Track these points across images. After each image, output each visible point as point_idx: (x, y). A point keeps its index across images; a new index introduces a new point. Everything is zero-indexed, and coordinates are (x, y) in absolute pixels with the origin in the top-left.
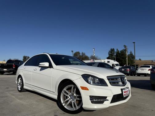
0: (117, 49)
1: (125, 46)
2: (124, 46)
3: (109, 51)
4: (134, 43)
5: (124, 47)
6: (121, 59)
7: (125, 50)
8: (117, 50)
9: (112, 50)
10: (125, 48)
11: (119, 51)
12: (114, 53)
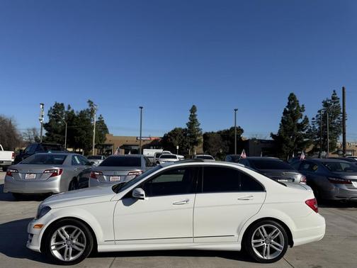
0: (69, 105)
1: (90, 103)
2: (89, 101)
3: (49, 109)
4: (142, 108)
5: (88, 104)
6: (81, 129)
7: (92, 112)
8: (69, 108)
9: (59, 107)
10: (90, 106)
11: (73, 111)
12: (62, 113)
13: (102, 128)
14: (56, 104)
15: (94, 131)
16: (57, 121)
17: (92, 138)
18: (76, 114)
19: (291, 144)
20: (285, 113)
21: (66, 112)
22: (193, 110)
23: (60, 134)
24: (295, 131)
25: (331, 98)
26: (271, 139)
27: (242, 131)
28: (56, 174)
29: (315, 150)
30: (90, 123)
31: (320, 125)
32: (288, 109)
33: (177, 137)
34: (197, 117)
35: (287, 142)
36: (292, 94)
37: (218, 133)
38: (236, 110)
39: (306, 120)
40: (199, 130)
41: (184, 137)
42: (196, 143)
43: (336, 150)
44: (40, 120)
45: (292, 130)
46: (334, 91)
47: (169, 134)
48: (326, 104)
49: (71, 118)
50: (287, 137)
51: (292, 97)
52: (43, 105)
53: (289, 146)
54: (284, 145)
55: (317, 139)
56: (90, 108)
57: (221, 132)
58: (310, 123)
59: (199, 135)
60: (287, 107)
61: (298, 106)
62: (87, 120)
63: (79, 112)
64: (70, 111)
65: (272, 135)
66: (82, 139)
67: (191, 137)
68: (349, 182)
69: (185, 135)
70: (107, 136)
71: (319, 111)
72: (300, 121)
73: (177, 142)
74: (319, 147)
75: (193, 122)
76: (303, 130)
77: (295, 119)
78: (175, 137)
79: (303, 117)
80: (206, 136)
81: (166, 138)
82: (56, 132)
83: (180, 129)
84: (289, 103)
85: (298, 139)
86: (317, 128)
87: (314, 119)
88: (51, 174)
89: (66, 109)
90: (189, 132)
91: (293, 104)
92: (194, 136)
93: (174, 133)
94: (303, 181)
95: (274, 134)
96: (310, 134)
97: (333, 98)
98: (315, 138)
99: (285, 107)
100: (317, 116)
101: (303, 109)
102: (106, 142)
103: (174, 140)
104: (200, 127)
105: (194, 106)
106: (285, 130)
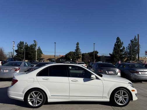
2: (34, 41)
4: (55, 43)
5: (34, 42)
6: (31, 52)
8: (26, 43)
9: (21, 43)
11: (27, 45)
12: (23, 46)
13: (40, 52)
14: (20, 42)
15: (36, 53)
16: (21, 49)
17: (36, 56)
18: (29, 46)
19: (118, 58)
20: (115, 45)
21: (25, 45)
22: (78, 44)
23: (22, 54)
24: (119, 52)
25: (134, 39)
26: (110, 56)
27: (98, 53)
28: (17, 70)
29: (127, 60)
30: (35, 50)
31: (129, 50)
32: (116, 44)
33: (71, 55)
34: (79, 47)
35: (116, 57)
36: (118, 37)
37: (88, 53)
38: (94, 44)
39: (124, 48)
40: (80, 52)
41: (74, 55)
42: (79, 58)
43: (136, 60)
44: (13, 48)
45: (118, 52)
46: (135, 36)
47: (68, 54)
48: (132, 41)
49: (27, 47)
50: (116, 55)
51: (118, 39)
52: (14, 42)
53: (117, 59)
54: (115, 58)
55: (128, 56)
56: (34, 43)
57: (89, 53)
58: (125, 49)
59: (80, 54)
60: (116, 43)
61: (121, 43)
62: (34, 48)
63: (30, 45)
64: (26, 45)
65: (110, 54)
66: (31, 56)
67: (77, 55)
68: (137, 72)
69: (74, 54)
70: (42, 55)
71: (129, 44)
72: (121, 48)
73: (71, 57)
74: (129, 59)
75: (77, 49)
76: (123, 52)
77: (119, 47)
78: (70, 55)
79: (123, 47)
80: (83, 55)
81: (66, 56)
82: (20, 53)
83: (72, 52)
84: (117, 41)
85: (120, 56)
86: (128, 51)
87: (127, 47)
88: (15, 70)
89: (25, 44)
90: (76, 53)
91: (118, 41)
92: (78, 55)
93: (70, 54)
94: (119, 72)
95: (111, 54)
96: (125, 54)
97: (135, 39)
98: (127, 55)
99: (115, 43)
100: (128, 46)
101: (122, 43)
102: (42, 58)
103: (70, 56)
104: (80, 51)
105: (78, 42)
106: (115, 52)
